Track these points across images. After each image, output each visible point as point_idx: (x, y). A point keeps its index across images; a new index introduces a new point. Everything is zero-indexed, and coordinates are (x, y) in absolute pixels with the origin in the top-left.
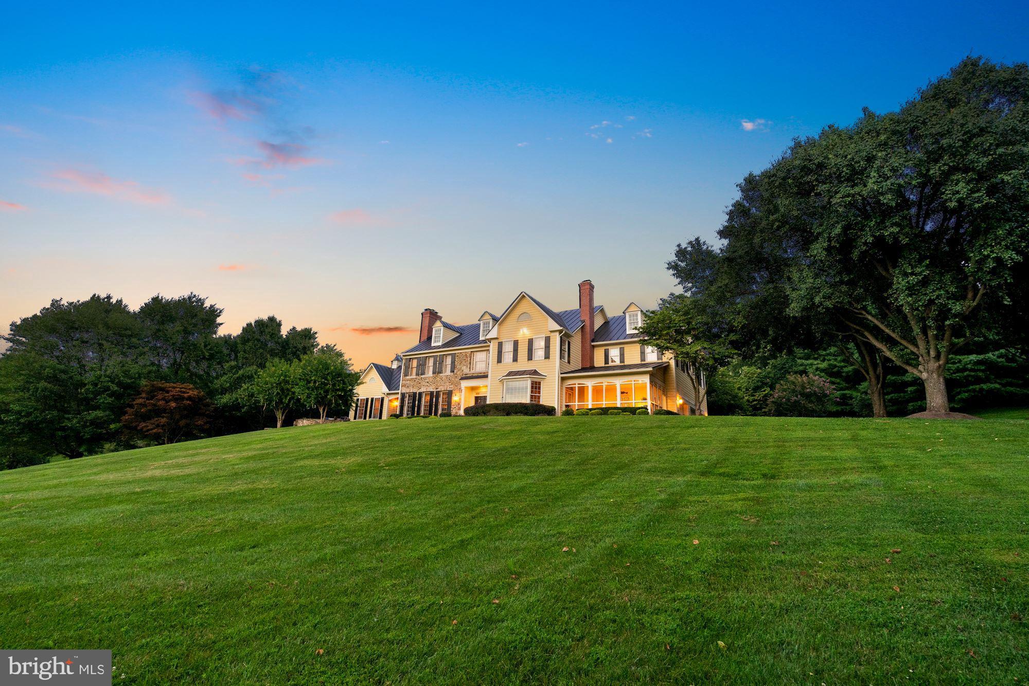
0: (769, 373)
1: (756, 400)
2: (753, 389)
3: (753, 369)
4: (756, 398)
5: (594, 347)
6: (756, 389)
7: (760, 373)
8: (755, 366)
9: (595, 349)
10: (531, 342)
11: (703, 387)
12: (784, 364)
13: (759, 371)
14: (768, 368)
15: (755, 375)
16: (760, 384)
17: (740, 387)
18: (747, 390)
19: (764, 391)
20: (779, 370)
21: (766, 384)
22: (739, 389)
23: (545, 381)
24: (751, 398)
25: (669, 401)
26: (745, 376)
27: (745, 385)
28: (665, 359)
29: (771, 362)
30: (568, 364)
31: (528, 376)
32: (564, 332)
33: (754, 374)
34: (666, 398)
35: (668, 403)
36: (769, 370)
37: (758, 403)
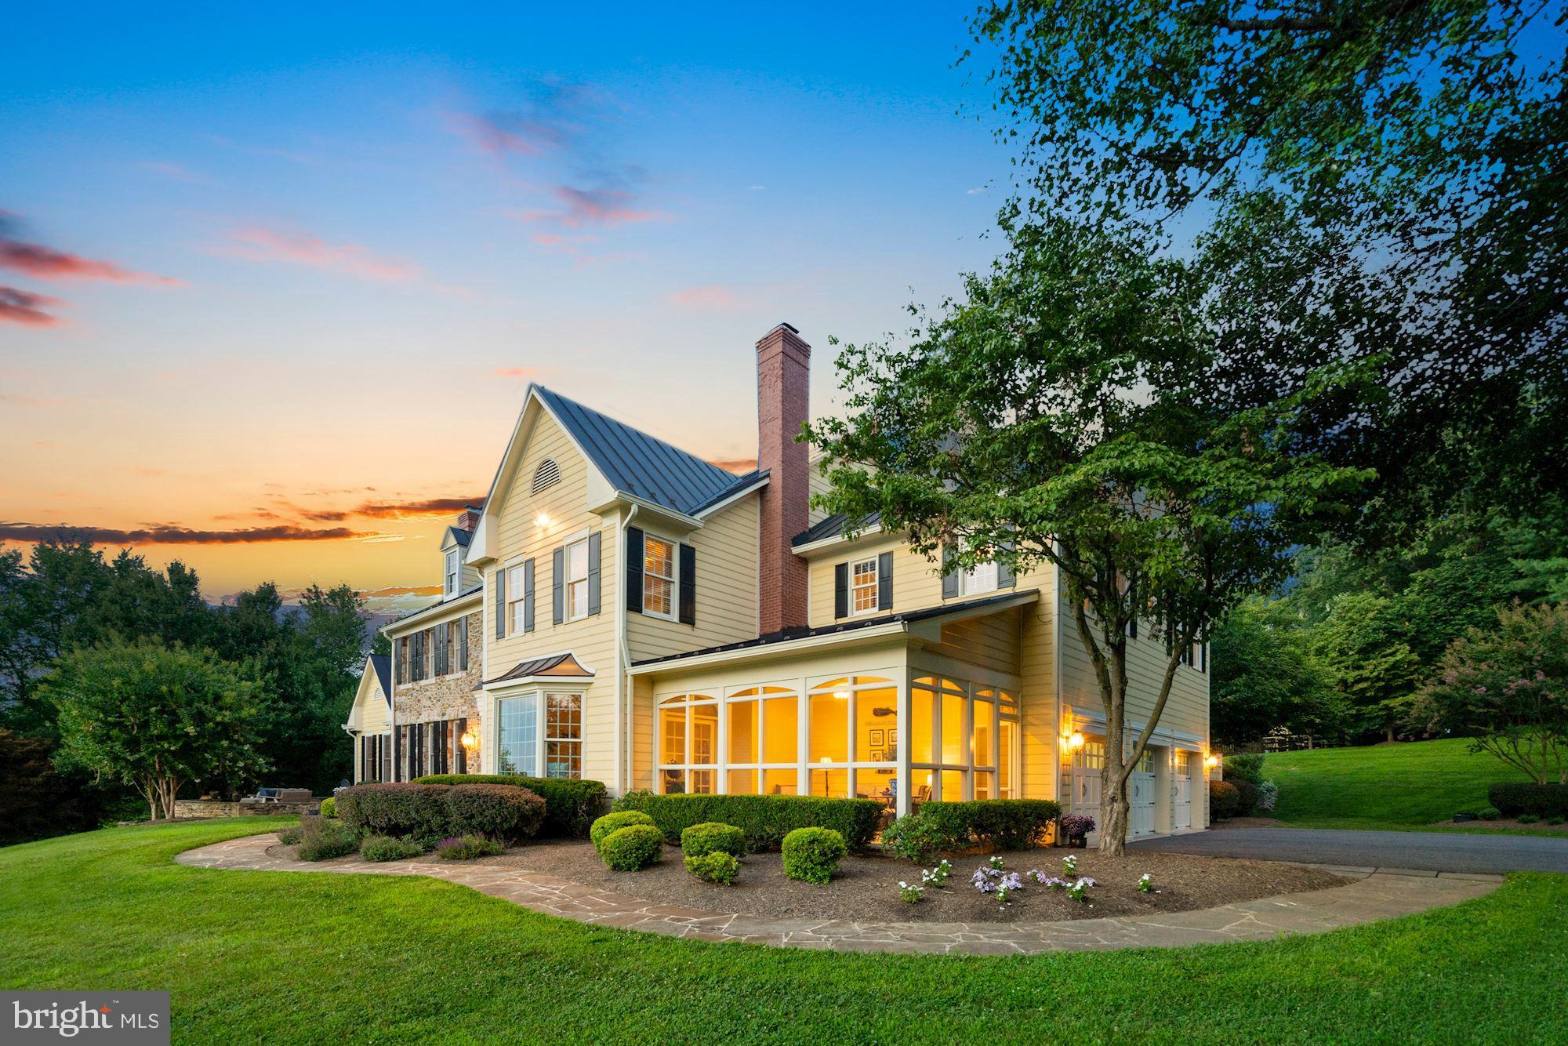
0: (1414, 604)
1: (1366, 679)
2: (1360, 651)
3: (1366, 597)
4: (1365, 673)
5: (804, 561)
6: (1369, 650)
7: (1385, 608)
8: (1373, 589)
9: (812, 567)
10: (559, 554)
11: (1198, 665)
12: (1463, 578)
13: (1382, 601)
14: (1411, 595)
15: (1371, 615)
16: (1382, 636)
17: (1323, 647)
18: (1342, 653)
19: (1392, 654)
20: (1445, 595)
21: (1399, 636)
22: (1320, 652)
23: (593, 692)
24: (1351, 676)
25: (1030, 740)
26: (1341, 618)
27: (1338, 640)
28: (1024, 583)
29: (1419, 575)
30: (686, 628)
31: (530, 679)
32: (634, 509)
33: (1367, 611)
34: (1023, 727)
35: (1029, 750)
36: (1413, 597)
37: (1372, 687)
